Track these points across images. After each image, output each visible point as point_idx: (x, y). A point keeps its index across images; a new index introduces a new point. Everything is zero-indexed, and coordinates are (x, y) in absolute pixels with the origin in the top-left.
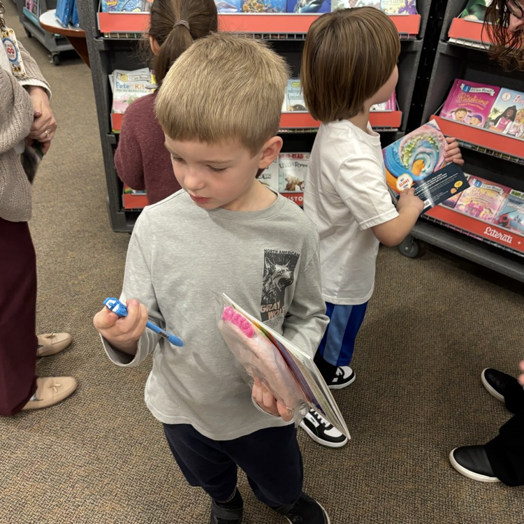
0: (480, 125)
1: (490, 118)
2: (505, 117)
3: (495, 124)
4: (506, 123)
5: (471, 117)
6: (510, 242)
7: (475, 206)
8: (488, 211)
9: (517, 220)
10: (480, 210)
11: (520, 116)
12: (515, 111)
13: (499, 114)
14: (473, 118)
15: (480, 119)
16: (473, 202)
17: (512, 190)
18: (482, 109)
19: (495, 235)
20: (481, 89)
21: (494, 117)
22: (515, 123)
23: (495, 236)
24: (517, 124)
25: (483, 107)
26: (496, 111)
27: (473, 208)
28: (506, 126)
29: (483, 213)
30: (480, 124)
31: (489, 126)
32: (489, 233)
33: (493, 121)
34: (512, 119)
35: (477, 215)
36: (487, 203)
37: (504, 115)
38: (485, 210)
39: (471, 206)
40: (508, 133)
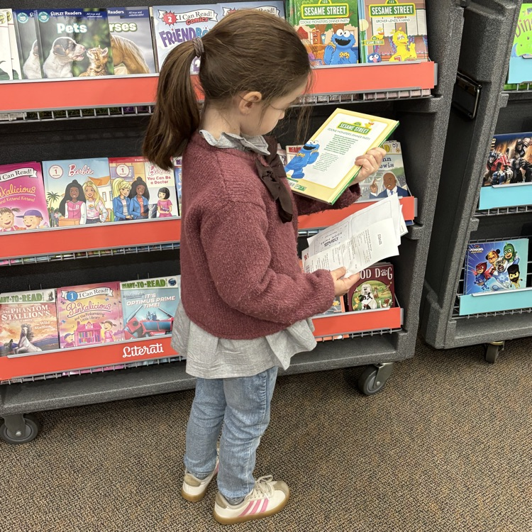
0: (43, 225)
1: (52, 209)
2: (71, 199)
3: (63, 214)
4: (77, 207)
5: (23, 217)
6: (162, 351)
7: (86, 328)
8: (107, 325)
9: (151, 318)
10: (97, 329)
11: (89, 192)
12: (80, 187)
13: (61, 199)
14: (28, 218)
15: (39, 215)
16: (81, 323)
17: (121, 284)
18: (33, 200)
19: (138, 352)
20: (14, 172)
21: (56, 205)
22: (88, 203)
23: (140, 353)
24: (93, 203)
25: (32, 197)
26: (54, 196)
27: (86, 332)
28: (79, 211)
29: (102, 331)
30: (42, 223)
31: (57, 220)
32: (130, 353)
33: (56, 211)
34: (82, 199)
35: (98, 339)
36: (101, 316)
37: (68, 197)
38: (102, 326)
39: (81, 330)
40: (88, 221)
